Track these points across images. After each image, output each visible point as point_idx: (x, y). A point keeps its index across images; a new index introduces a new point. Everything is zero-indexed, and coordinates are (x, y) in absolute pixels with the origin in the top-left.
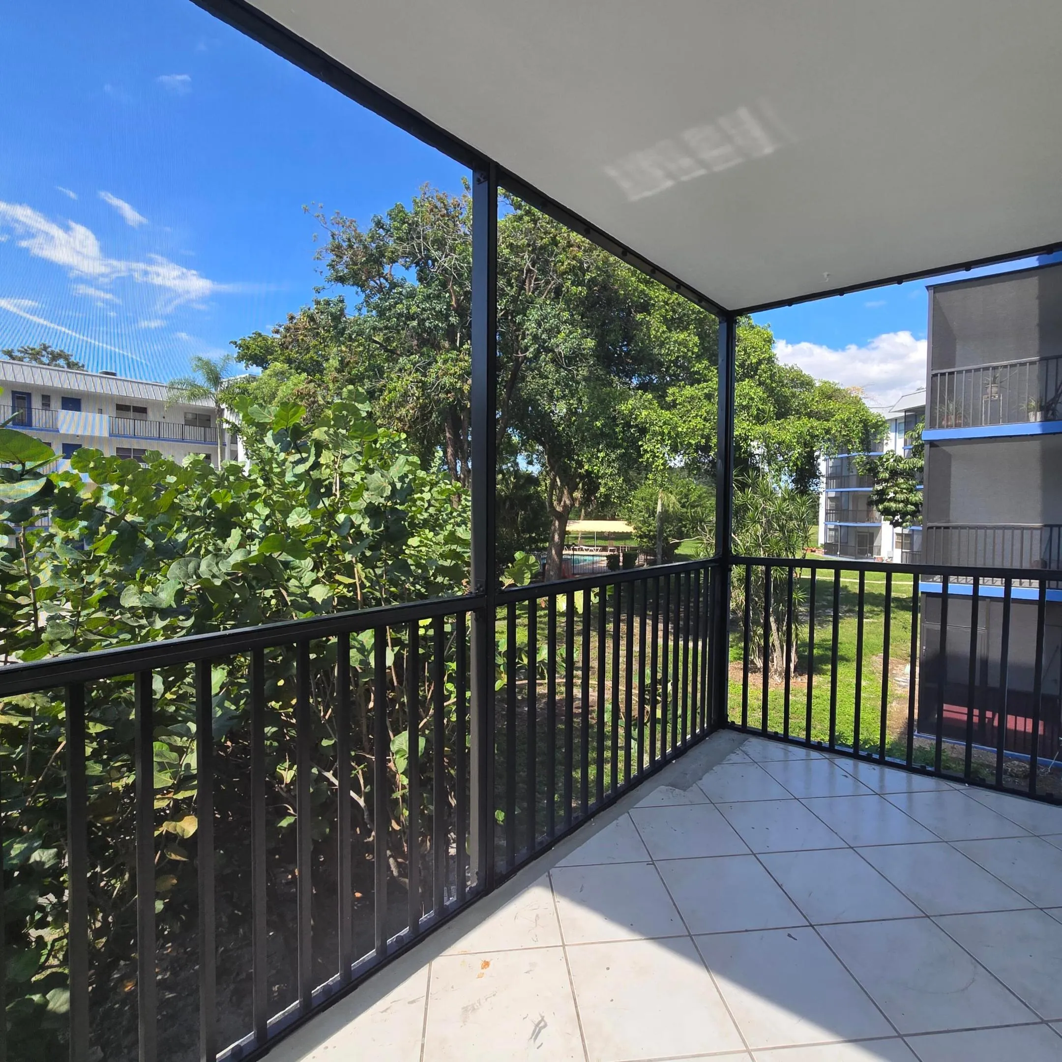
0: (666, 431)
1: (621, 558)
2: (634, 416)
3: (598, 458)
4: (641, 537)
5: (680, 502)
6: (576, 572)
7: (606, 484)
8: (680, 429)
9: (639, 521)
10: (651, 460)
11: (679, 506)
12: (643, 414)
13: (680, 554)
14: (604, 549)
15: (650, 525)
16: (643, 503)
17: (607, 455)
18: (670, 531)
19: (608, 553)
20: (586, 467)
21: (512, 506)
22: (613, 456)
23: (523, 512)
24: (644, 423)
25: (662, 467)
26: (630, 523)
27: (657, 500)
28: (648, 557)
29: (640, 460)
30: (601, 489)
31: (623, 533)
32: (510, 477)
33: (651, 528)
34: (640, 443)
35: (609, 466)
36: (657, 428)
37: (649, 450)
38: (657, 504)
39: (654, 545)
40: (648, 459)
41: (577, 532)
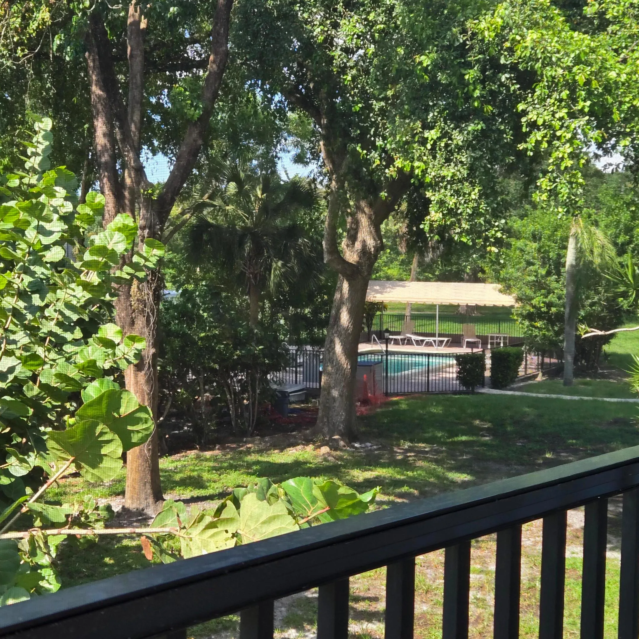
0: (581, 79)
1: (488, 362)
2: (508, 44)
3: (424, 142)
4: (530, 317)
5: (615, 244)
6: (391, 390)
7: (442, 203)
8: (612, 75)
9: (527, 284)
10: (545, 145)
11: (612, 251)
12: (528, 39)
13: (614, 355)
14: (456, 341)
15: (550, 292)
16: (535, 245)
17: (445, 135)
18: (592, 304)
19: (464, 350)
20: (398, 163)
21: (258, 250)
22: (458, 138)
23: (280, 263)
24: (530, 59)
25: (569, 163)
26: (509, 287)
27: (565, 239)
28: (547, 360)
29: (521, 147)
30: (433, 213)
31: (495, 307)
32: (254, 188)
33: (552, 298)
34: (521, 107)
35: (448, 160)
36: (560, 71)
37: (540, 122)
38: (565, 248)
39: (557, 334)
40: (538, 143)
41: (403, 306)
